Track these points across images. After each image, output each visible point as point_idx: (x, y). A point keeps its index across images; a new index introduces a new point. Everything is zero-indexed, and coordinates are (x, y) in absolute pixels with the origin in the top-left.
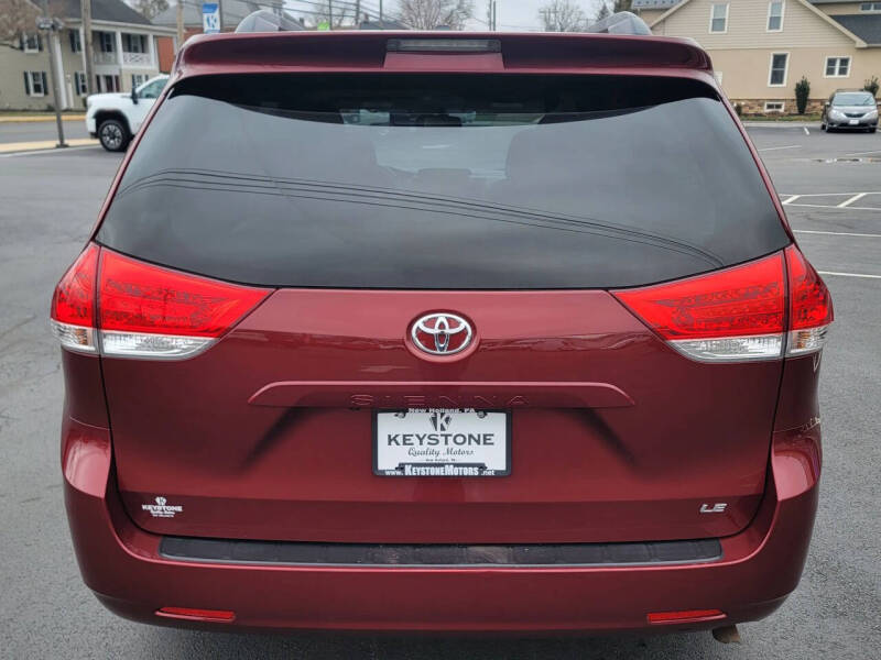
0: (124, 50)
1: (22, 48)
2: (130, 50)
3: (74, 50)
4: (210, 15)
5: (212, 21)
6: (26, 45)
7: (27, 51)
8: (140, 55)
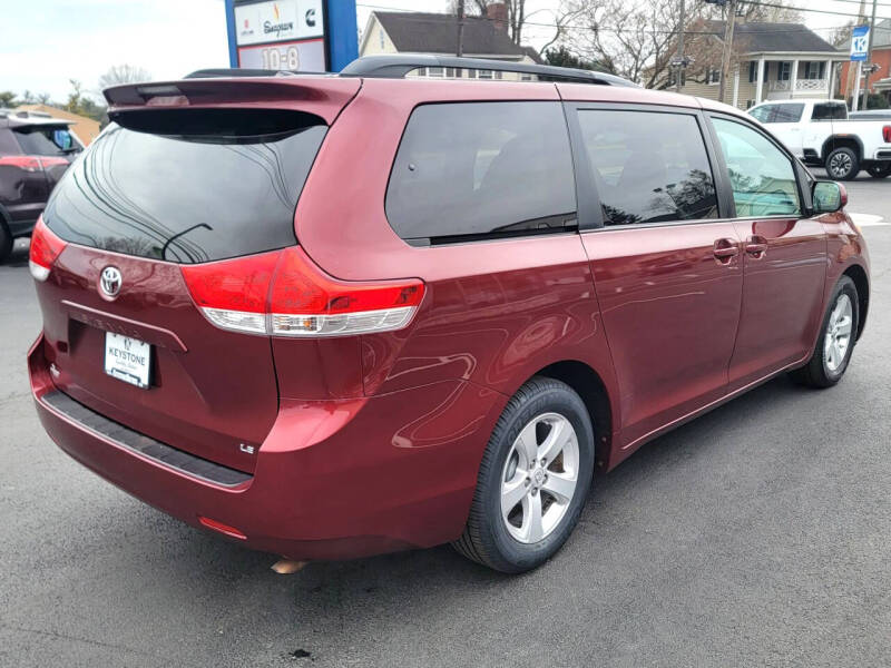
0: (799, 77)
1: (707, 81)
2: (806, 77)
3: (751, 81)
4: (859, 38)
5: (860, 44)
6: (711, 77)
7: (711, 83)
8: (817, 81)
